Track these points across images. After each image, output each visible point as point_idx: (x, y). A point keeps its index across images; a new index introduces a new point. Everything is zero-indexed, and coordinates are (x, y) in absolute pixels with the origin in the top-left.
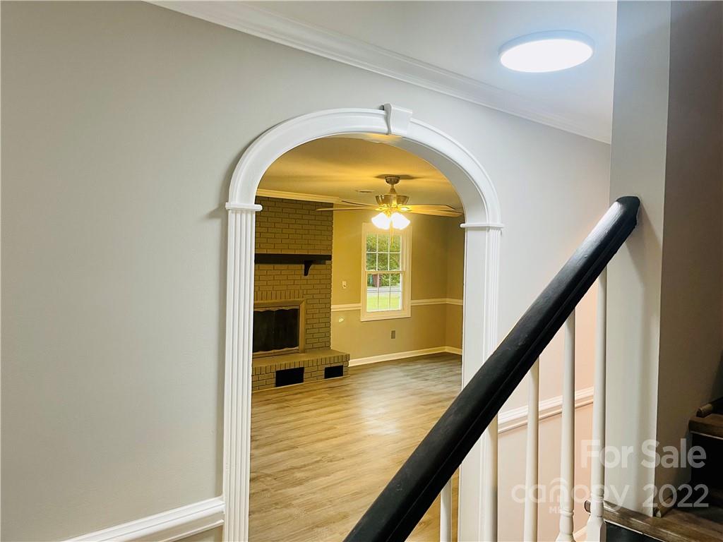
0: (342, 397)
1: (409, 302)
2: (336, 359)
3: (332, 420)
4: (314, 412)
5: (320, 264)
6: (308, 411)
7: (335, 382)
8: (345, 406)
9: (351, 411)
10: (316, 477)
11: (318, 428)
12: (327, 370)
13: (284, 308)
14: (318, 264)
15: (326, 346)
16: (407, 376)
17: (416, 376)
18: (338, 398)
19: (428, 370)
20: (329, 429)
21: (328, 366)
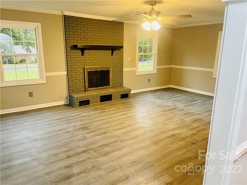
0: (128, 107)
1: (156, 67)
2: (125, 91)
3: (123, 119)
4: (115, 115)
5: (118, 50)
6: (113, 114)
7: (125, 100)
8: (129, 112)
9: (132, 114)
10: (114, 151)
11: (116, 123)
12: (121, 95)
13: (103, 70)
14: (117, 50)
15: (122, 85)
16: (155, 98)
17: (159, 98)
18: (126, 108)
19: (164, 95)
20: (121, 124)
21: (122, 94)
